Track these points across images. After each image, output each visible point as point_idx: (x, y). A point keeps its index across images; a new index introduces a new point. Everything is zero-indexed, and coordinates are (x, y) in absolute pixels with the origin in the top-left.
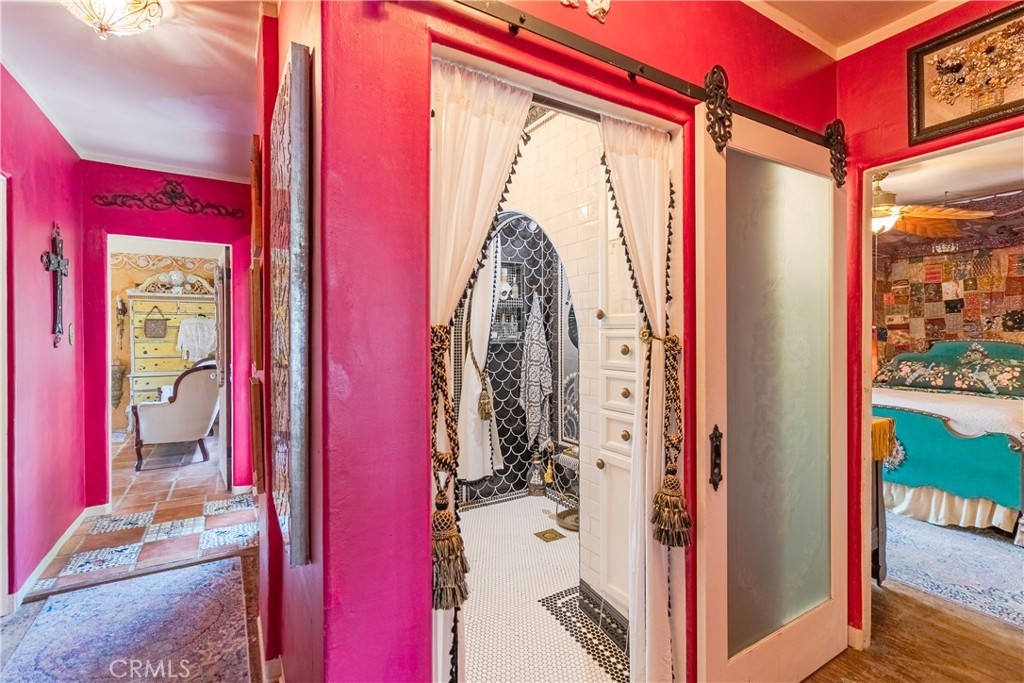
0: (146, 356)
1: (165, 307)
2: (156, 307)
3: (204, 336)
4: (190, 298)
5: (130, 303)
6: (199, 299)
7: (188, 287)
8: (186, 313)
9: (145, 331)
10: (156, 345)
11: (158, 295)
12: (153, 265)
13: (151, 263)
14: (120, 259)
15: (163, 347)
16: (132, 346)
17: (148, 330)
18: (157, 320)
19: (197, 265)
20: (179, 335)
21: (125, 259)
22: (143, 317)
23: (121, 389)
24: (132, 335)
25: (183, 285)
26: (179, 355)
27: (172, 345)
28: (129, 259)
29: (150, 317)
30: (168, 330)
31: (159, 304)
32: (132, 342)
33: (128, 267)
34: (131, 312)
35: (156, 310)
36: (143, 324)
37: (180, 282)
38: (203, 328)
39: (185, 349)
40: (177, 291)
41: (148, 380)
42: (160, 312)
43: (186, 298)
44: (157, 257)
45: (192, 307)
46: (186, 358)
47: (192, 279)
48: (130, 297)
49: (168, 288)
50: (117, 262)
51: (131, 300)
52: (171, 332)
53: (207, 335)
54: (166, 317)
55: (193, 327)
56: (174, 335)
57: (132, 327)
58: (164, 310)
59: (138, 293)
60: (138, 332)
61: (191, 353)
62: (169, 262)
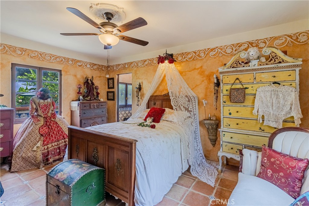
0: (231, 116)
1: (245, 78)
2: (237, 79)
3: (279, 102)
4: (265, 69)
5: (221, 77)
6: (273, 68)
7: (263, 60)
8: (261, 82)
9: (230, 97)
10: (238, 109)
11: (239, 69)
12: (236, 51)
13: (234, 49)
14: (216, 50)
15: (242, 111)
16: (222, 108)
17: (232, 96)
18: (238, 89)
19: (268, 43)
20: (256, 100)
21: (219, 50)
22: (228, 87)
23: (216, 136)
24: (221, 101)
25: (258, 58)
26: (255, 118)
27: (249, 109)
28: (221, 49)
29: (234, 87)
30: (246, 97)
31: (240, 77)
32: (222, 106)
33: (220, 55)
34: (221, 84)
35: (237, 81)
36: (228, 93)
37: (256, 57)
38: (277, 95)
39: (261, 114)
40: (254, 64)
41: (232, 135)
42: (240, 82)
43: (261, 69)
44: (238, 44)
45: (266, 77)
46: (261, 121)
47: (267, 51)
48: (221, 73)
49: (246, 63)
50: (214, 53)
51: (221, 75)
52: (249, 99)
53: (282, 102)
54: (245, 86)
55: (268, 94)
56: (251, 101)
57: (222, 95)
58: (243, 81)
59: (226, 70)
60: (226, 98)
61: (266, 117)
62: (246, 46)
